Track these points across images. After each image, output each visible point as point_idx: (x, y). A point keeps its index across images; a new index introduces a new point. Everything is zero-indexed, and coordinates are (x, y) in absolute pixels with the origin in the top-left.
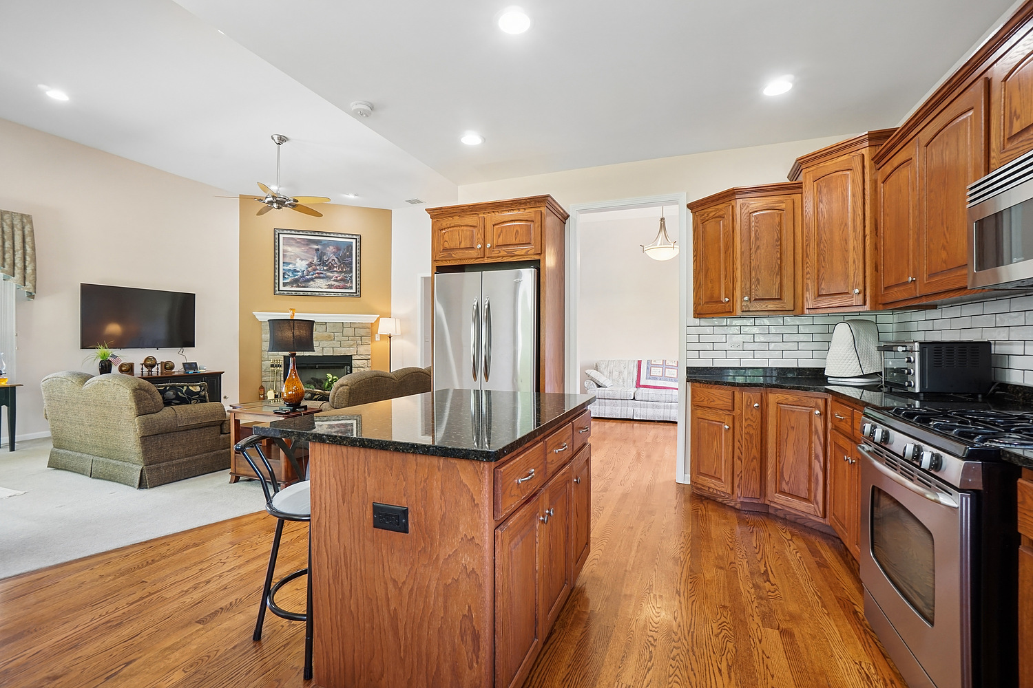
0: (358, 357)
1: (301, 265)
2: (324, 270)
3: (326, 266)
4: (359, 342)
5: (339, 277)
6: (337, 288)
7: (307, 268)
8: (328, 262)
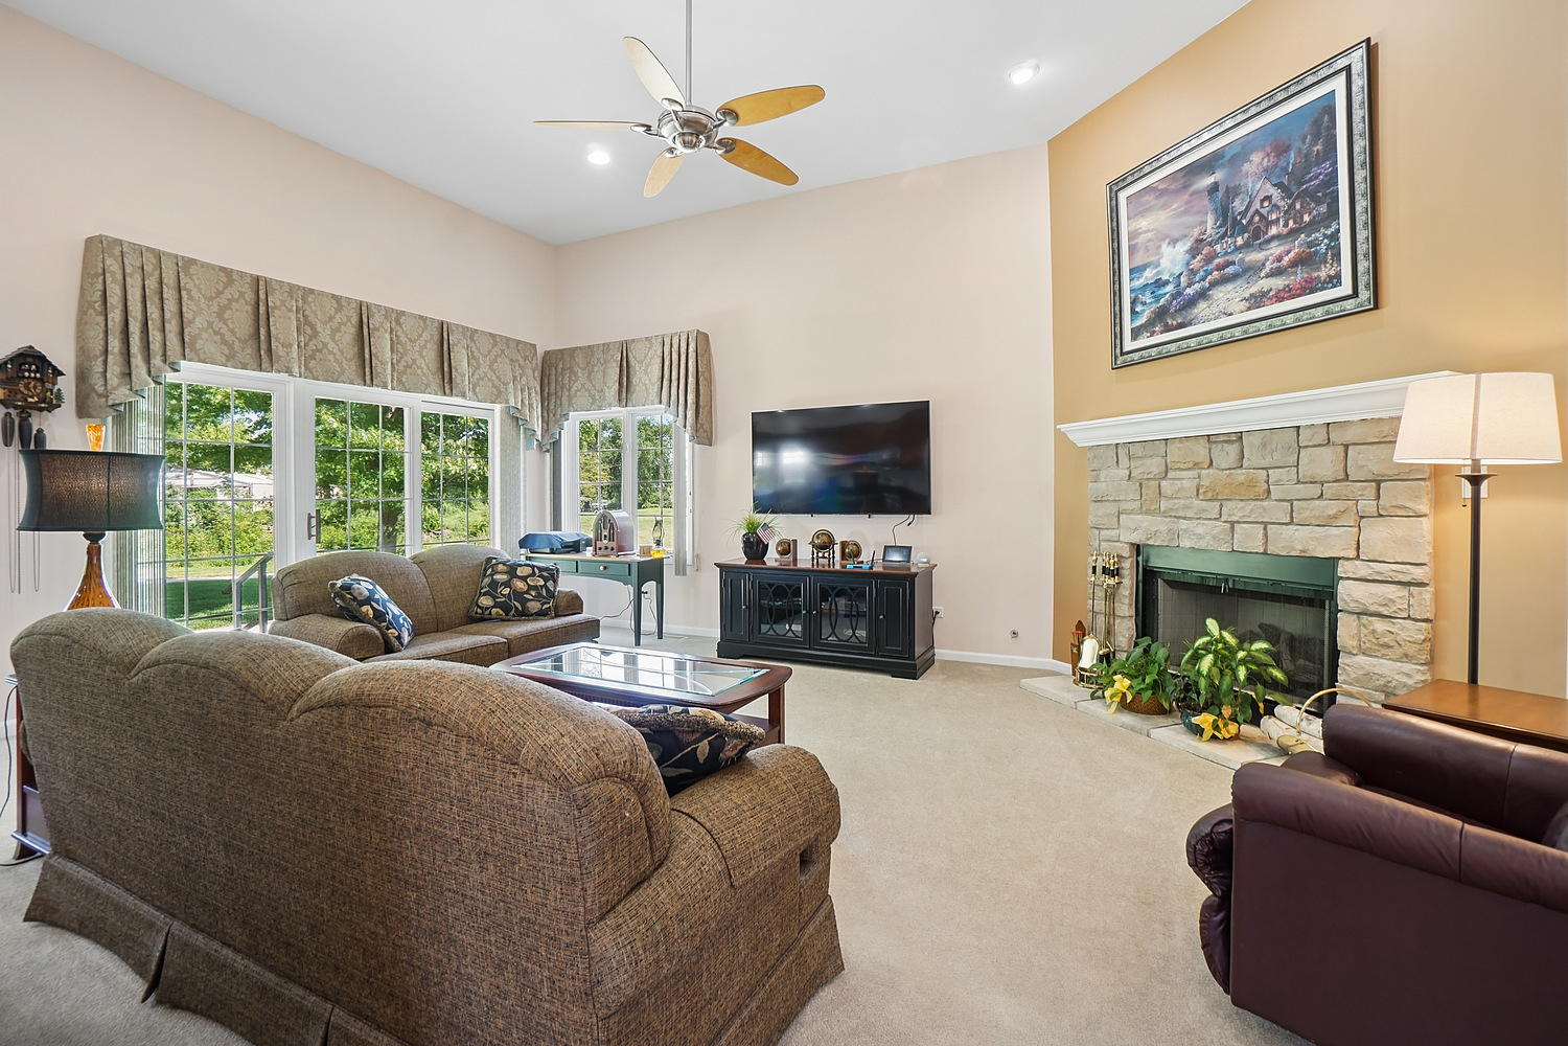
0: (1363, 569)
1: (1172, 259)
2: (1238, 249)
3: (1244, 229)
4: (1368, 505)
5: (1289, 252)
6: (1280, 299)
7: (1188, 264)
8: (1249, 215)
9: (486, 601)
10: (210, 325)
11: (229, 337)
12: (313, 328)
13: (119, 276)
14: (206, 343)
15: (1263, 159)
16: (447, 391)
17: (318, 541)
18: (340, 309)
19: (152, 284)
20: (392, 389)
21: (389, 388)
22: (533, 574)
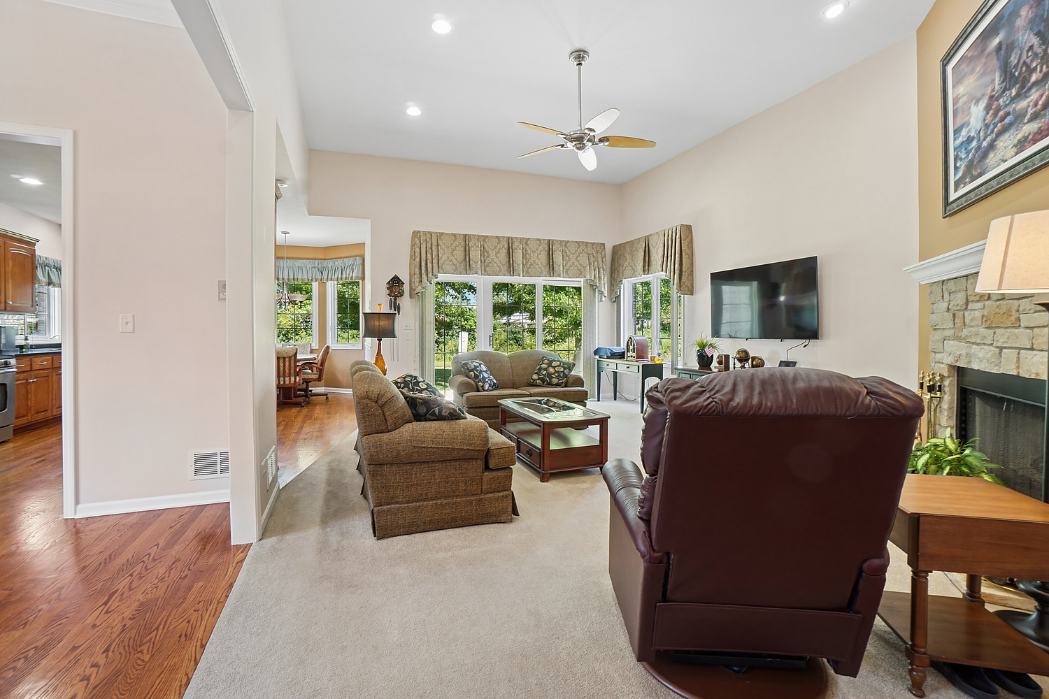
1: (976, 117)
3: (1016, 81)
5: (1042, 96)
6: (1035, 141)
7: (984, 120)
8: (1020, 66)
9: (535, 377)
10: (448, 258)
11: (455, 262)
12: (488, 253)
13: (419, 245)
14: (447, 266)
15: (1028, 12)
16: (552, 275)
17: (493, 347)
18: (499, 242)
19: (429, 245)
20: (523, 276)
21: (521, 275)
22: (559, 366)
